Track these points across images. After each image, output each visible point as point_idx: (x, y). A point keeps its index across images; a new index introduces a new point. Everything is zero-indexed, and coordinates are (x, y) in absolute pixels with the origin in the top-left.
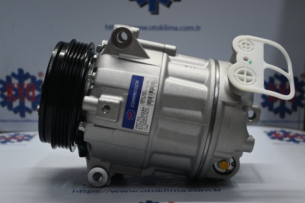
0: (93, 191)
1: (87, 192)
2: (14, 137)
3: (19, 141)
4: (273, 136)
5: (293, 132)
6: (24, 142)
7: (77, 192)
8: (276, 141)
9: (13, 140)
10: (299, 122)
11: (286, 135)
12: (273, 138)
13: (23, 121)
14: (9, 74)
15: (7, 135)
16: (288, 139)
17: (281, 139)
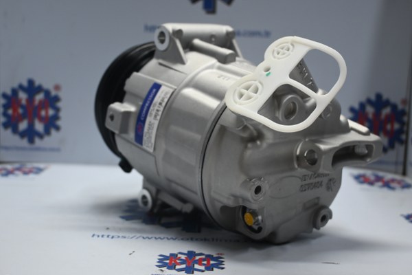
0: (119, 237)
1: (110, 237)
2: (18, 169)
3: (26, 173)
4: (362, 179)
5: (388, 176)
6: (31, 176)
7: (98, 236)
8: (366, 186)
9: (17, 172)
10: (396, 163)
11: (378, 179)
12: (362, 182)
13: (32, 149)
14: (15, 85)
15: (9, 167)
16: (380, 184)
17: (371, 183)
